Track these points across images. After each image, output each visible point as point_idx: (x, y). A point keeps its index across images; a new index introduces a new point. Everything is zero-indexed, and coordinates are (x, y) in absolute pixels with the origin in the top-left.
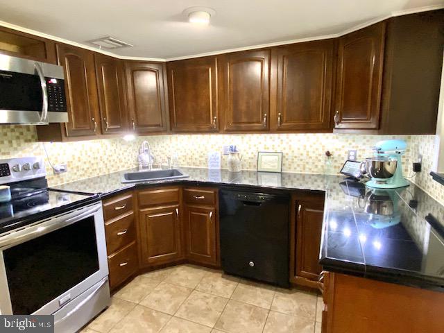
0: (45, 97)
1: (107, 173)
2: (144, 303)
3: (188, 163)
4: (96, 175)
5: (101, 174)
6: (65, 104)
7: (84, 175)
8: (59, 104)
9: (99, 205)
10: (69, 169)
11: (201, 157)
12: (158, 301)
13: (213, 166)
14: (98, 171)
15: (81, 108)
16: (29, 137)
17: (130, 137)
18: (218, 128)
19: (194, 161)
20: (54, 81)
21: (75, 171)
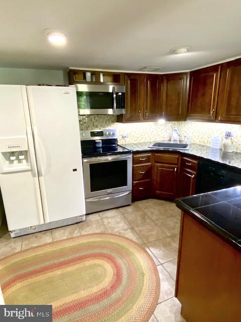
0: (115, 101)
1: (149, 141)
2: (146, 211)
3: (200, 141)
4: (143, 142)
5: (145, 141)
6: (124, 105)
7: (136, 140)
8: (122, 105)
9: (131, 156)
10: (129, 136)
11: (208, 138)
12: (152, 213)
13: (214, 145)
14: (144, 139)
15: (134, 106)
16: (114, 120)
17: (162, 121)
18: (214, 118)
19: (204, 140)
20: (120, 94)
21: (132, 137)
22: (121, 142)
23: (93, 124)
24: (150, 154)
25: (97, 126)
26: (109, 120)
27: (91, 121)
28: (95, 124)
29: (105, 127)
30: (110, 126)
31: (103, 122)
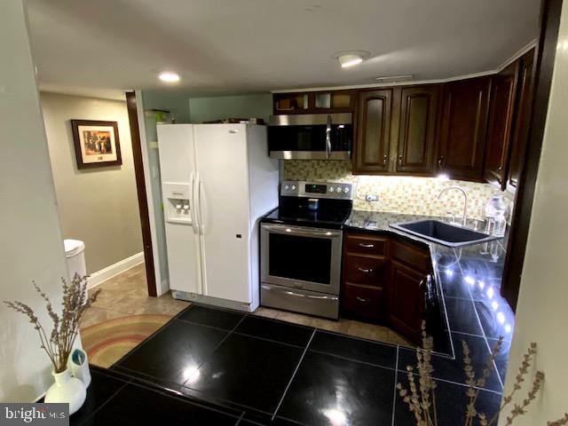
0: (328, 139)
7: (397, 209)
8: (343, 145)
10: (380, 199)
14: (415, 209)
20: (342, 127)
21: (387, 202)
22: (364, 207)
23: (316, 172)
24: (383, 240)
25: (320, 175)
26: (342, 167)
27: (313, 167)
28: (318, 172)
29: (334, 178)
30: (344, 177)
31: (332, 170)
